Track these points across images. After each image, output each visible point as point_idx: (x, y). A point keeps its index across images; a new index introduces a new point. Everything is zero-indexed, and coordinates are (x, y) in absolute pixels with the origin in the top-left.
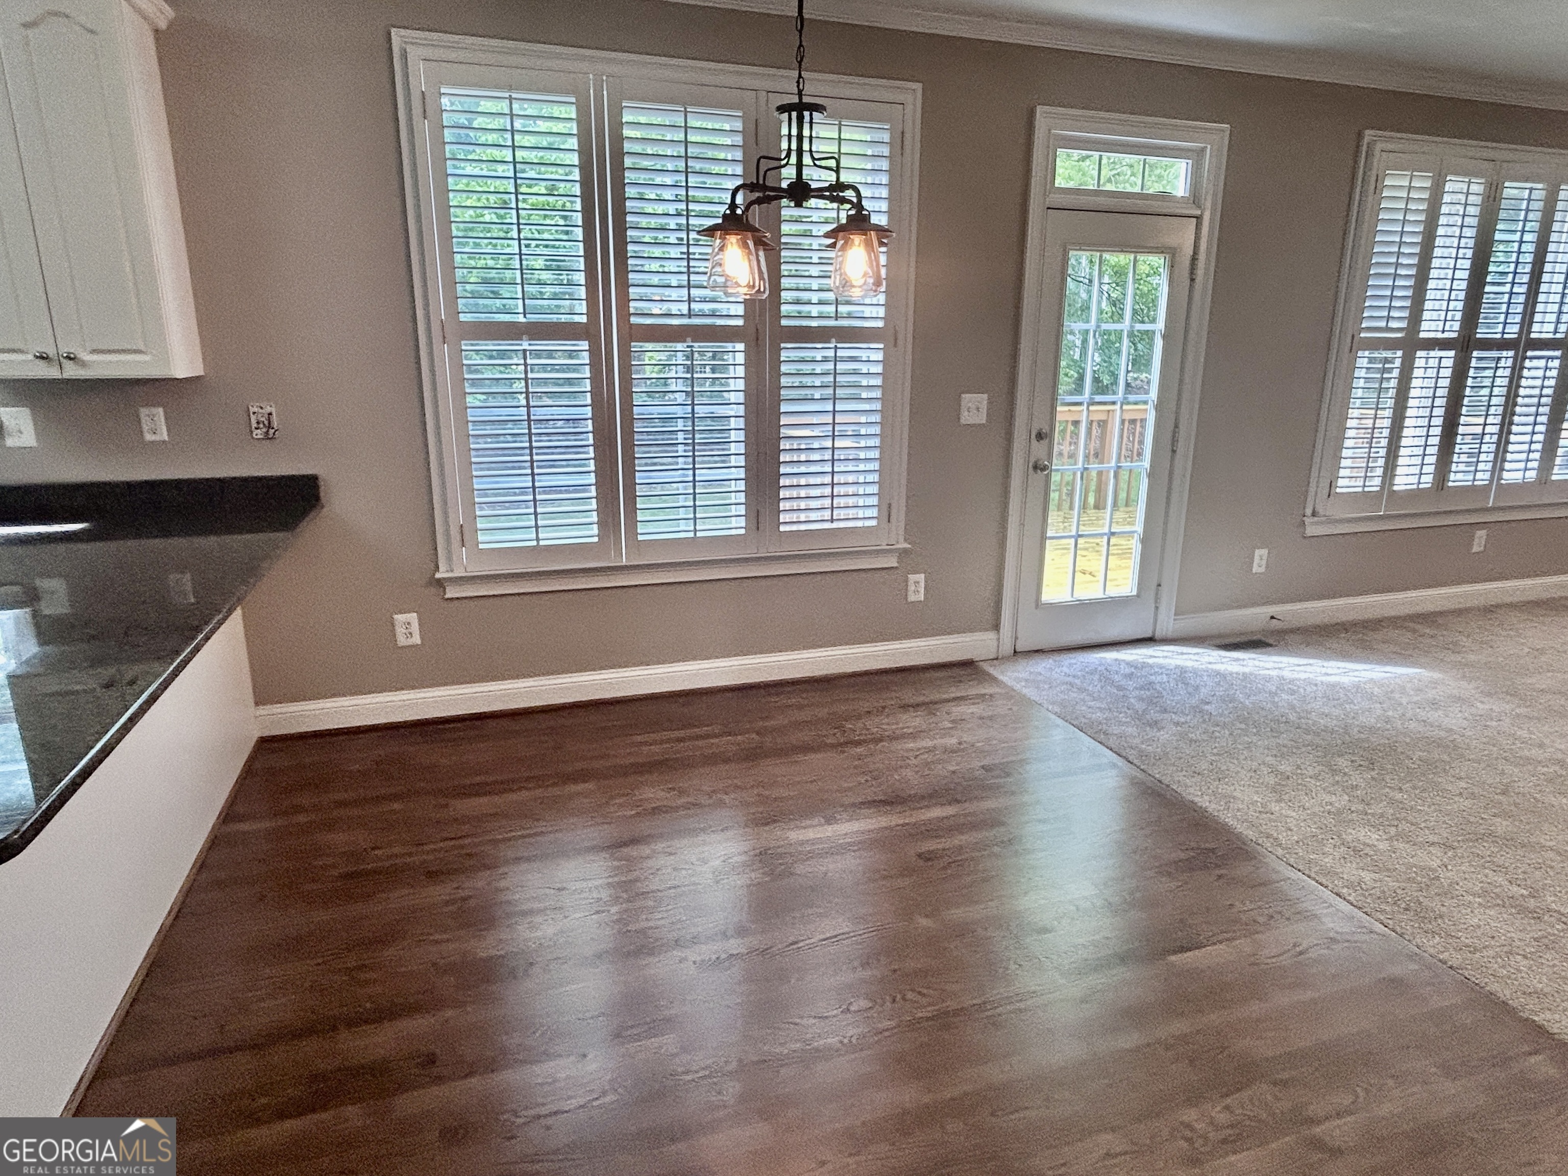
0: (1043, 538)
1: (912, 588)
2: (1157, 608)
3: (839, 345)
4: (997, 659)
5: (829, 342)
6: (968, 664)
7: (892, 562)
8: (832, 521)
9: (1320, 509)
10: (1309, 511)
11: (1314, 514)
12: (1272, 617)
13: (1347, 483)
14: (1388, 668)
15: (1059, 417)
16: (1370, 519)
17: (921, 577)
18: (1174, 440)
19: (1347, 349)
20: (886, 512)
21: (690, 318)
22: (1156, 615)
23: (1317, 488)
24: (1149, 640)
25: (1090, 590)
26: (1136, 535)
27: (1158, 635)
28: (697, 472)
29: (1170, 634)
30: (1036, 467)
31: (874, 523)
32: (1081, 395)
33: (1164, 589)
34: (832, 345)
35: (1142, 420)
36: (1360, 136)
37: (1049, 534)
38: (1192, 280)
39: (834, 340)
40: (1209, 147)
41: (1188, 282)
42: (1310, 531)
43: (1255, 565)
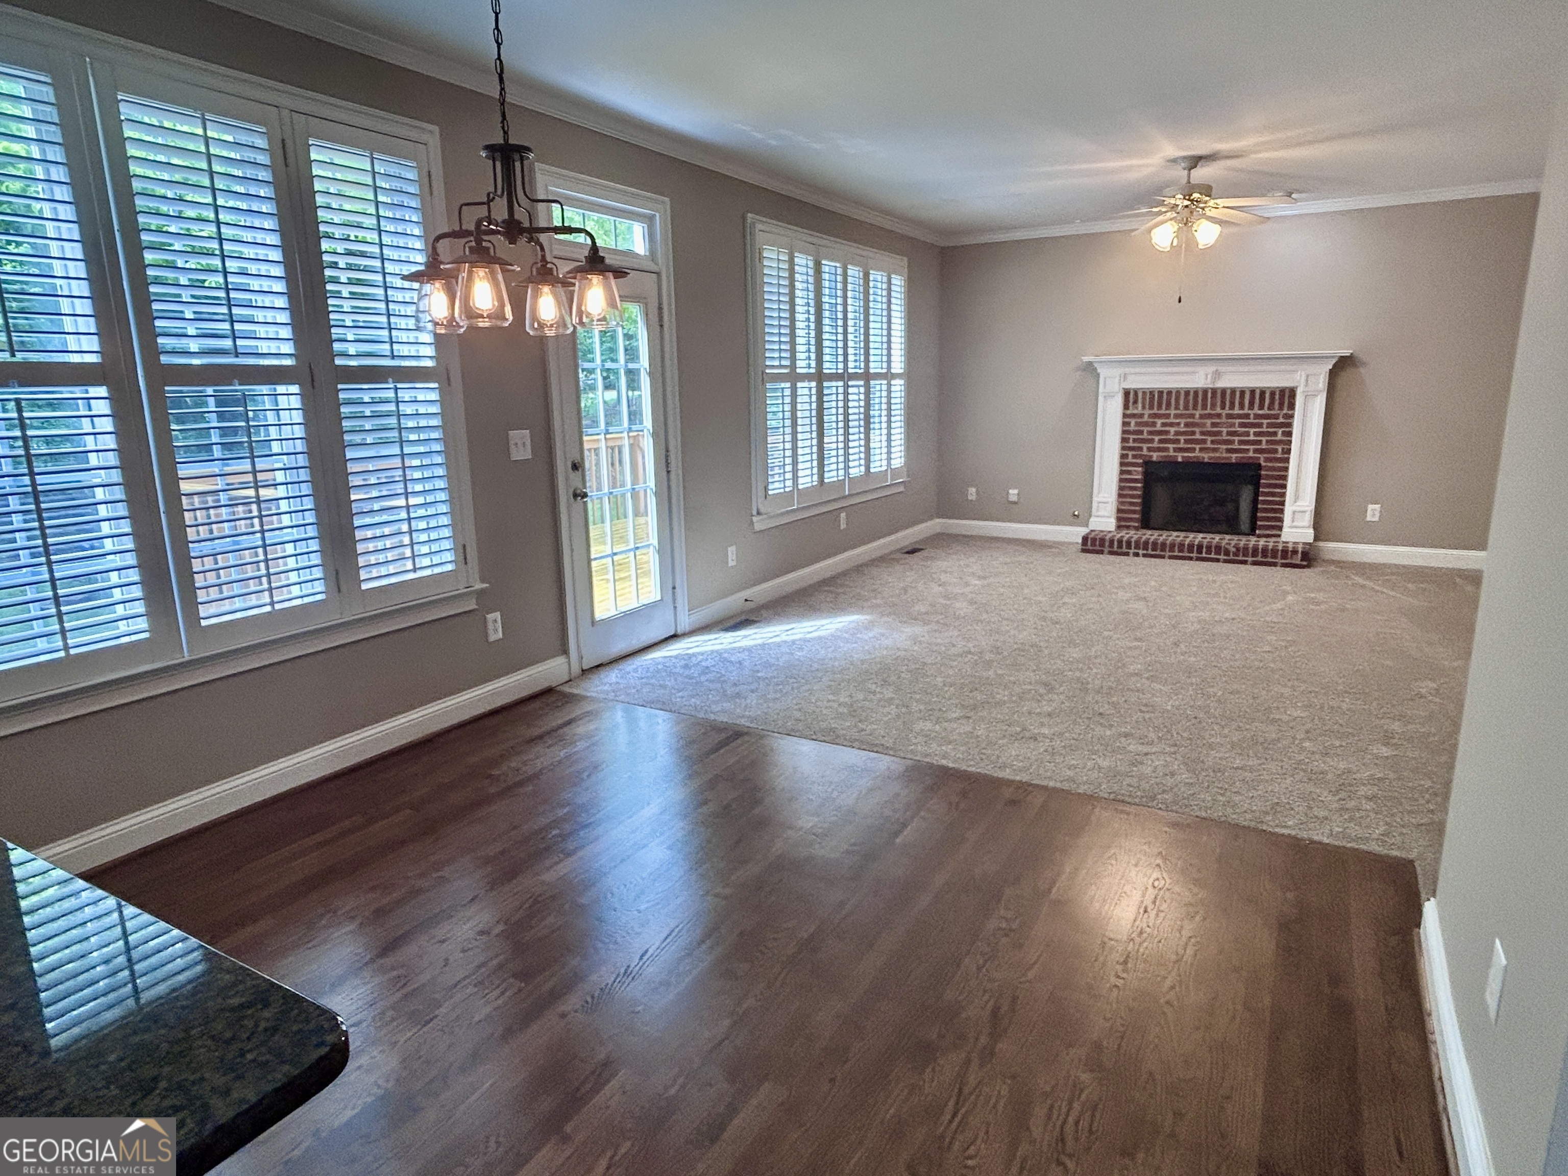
0: (589, 561)
1: (490, 626)
2: (675, 608)
3: (399, 386)
4: (570, 680)
5: (387, 382)
6: (549, 691)
7: (472, 605)
8: (415, 570)
9: (762, 510)
10: (755, 513)
11: (759, 513)
12: (746, 600)
13: (775, 488)
14: (839, 619)
15: (586, 446)
16: (788, 512)
17: (497, 615)
18: (668, 464)
19: (760, 383)
20: (462, 552)
21: (237, 356)
22: (675, 614)
23: (757, 491)
24: (674, 637)
25: (629, 603)
26: (651, 547)
27: (679, 632)
28: (267, 534)
29: (687, 629)
30: (575, 496)
31: (450, 567)
32: (597, 427)
33: (678, 590)
34: (391, 386)
35: (595, 450)
36: (744, 219)
37: (593, 557)
38: (661, 326)
39: (390, 380)
40: (658, 215)
41: (658, 328)
42: (758, 527)
43: (730, 559)
